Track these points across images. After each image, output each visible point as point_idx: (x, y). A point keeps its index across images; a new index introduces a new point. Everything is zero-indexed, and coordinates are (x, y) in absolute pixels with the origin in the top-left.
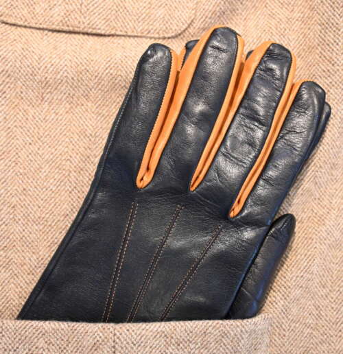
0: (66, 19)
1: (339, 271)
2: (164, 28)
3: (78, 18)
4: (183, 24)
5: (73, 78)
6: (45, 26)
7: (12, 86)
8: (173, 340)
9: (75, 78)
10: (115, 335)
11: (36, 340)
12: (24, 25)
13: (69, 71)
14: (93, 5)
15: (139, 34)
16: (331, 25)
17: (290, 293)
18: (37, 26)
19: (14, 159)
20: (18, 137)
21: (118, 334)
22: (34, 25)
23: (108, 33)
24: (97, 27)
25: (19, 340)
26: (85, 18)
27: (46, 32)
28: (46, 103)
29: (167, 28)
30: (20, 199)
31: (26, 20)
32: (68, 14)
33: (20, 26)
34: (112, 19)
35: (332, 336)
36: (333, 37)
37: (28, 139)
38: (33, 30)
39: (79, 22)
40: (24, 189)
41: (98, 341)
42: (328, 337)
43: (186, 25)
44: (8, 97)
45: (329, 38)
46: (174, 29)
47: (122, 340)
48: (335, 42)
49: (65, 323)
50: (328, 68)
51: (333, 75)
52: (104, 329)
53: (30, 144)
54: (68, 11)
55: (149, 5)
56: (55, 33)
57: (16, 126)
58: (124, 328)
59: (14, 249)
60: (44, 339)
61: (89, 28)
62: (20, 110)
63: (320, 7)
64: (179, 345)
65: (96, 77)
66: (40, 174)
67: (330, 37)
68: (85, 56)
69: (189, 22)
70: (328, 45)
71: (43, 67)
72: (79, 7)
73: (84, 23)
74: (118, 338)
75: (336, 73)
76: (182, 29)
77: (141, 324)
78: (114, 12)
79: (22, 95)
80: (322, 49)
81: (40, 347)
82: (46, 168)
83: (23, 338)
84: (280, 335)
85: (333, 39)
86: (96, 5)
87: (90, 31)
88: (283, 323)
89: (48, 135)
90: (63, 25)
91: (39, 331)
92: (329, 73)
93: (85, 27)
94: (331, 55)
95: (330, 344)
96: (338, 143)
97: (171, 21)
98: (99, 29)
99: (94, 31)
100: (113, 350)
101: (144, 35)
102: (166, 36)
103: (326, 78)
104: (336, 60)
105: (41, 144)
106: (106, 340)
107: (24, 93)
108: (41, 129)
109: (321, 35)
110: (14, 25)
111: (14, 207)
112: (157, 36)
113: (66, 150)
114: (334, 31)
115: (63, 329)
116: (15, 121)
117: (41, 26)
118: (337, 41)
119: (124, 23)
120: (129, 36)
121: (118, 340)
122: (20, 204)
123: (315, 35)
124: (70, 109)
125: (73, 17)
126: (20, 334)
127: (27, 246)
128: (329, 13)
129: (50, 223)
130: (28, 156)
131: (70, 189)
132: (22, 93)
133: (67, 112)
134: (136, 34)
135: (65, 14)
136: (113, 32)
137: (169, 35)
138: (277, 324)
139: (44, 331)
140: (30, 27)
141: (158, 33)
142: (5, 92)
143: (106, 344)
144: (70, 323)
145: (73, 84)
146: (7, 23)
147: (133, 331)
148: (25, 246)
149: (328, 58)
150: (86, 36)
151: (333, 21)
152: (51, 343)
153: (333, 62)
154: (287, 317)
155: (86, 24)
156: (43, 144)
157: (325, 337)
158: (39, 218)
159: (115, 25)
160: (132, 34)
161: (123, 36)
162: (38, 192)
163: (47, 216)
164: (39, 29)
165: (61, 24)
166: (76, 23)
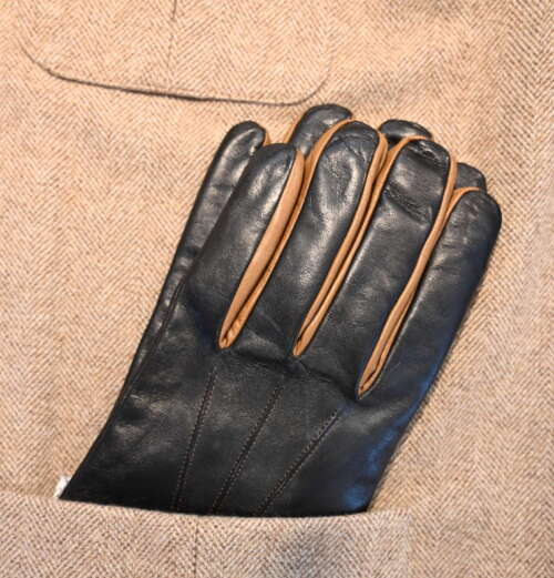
0: (147, 75)
1: (516, 460)
2: (284, 91)
3: (164, 74)
4: (311, 86)
5: (152, 165)
6: (117, 84)
7: (68, 172)
8: (277, 544)
9: (156, 165)
10: (198, 532)
11: (89, 530)
12: (87, 80)
13: (148, 155)
14: (185, 57)
15: (248, 99)
16: (520, 108)
17: (438, 486)
18: (106, 83)
19: (64, 273)
20: (71, 242)
21: (202, 531)
22: (102, 82)
23: (204, 96)
24: (190, 88)
25: (68, 528)
26: (173, 74)
27: (118, 92)
28: (113, 198)
29: (287, 91)
30: (70, 330)
31: (91, 75)
32: (149, 68)
33: (82, 83)
34: (210, 77)
35: (501, 552)
36: (522, 125)
37: (85, 245)
38: (100, 89)
39: (165, 80)
40: (77, 316)
41: (174, 539)
42: (495, 552)
43: (315, 88)
44: (61, 186)
45: (516, 127)
46: (297, 93)
47: (208, 540)
48: (525, 132)
49: (131, 510)
50: (514, 170)
51: (520, 180)
52: (183, 522)
53: (88, 253)
54: (149, 64)
55: (264, 59)
56: (130, 94)
57: (69, 227)
58: (210, 523)
59: (60, 397)
60: (101, 531)
61: (178, 89)
62: (76, 206)
63: (506, 83)
64: (285, 551)
65: (185, 164)
66: (99, 296)
67: (518, 126)
68: (172, 135)
69: (319, 84)
70: (515, 136)
71: (114, 148)
72: (166, 58)
73: (171, 81)
74: (202, 537)
75: (523, 176)
76: (309, 93)
77: (234, 519)
78: (214, 67)
79: (81, 185)
80: (506, 142)
81: (95, 540)
82: (108, 288)
83: (72, 526)
84: (427, 544)
85: (522, 129)
86: (189, 57)
87: (179, 92)
88: (432, 528)
89: (113, 241)
90: (142, 83)
91: (94, 519)
92: (513, 177)
93: (172, 87)
94: (518, 151)
95: (498, 564)
96: (522, 278)
97: (294, 81)
98: (192, 90)
99: (185, 93)
100: (194, 553)
101: (254, 99)
102: (286, 102)
103: (509, 184)
104: (524, 158)
105: (102, 254)
106: (185, 539)
107: (84, 183)
108: (104, 233)
109: (505, 121)
110: (74, 81)
111: (61, 340)
112: (273, 101)
113: (137, 264)
114: (525, 118)
115: (127, 519)
116: (69, 220)
117: (111, 84)
118: (529, 131)
119: (227, 82)
120: (234, 102)
121: (200, 540)
122: (70, 337)
123: (496, 122)
124: (144, 207)
125: (157, 73)
126: (68, 520)
127: (77, 395)
128: (519, 91)
129: (109, 365)
130: (84, 270)
131: (140, 320)
132: (81, 181)
133: (141, 211)
134: (243, 99)
135: (145, 68)
136: (211, 95)
137: (290, 101)
138: (423, 528)
139: (101, 519)
140: (96, 85)
141: (275, 98)
142: (57, 180)
143: (184, 544)
144: (137, 511)
145: (152, 173)
146: (63, 79)
147: (223, 528)
148: (74, 394)
149: (514, 155)
150: (173, 100)
151: (523, 103)
152: (110, 536)
153: (520, 162)
154: (439, 521)
155: (174, 83)
156: (105, 254)
157: (492, 552)
158: (95, 357)
159: (214, 85)
160: (237, 98)
161: (225, 100)
162: (94, 321)
163: (107, 355)
164: (108, 87)
165: (139, 82)
166: (161, 81)
